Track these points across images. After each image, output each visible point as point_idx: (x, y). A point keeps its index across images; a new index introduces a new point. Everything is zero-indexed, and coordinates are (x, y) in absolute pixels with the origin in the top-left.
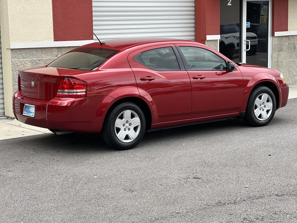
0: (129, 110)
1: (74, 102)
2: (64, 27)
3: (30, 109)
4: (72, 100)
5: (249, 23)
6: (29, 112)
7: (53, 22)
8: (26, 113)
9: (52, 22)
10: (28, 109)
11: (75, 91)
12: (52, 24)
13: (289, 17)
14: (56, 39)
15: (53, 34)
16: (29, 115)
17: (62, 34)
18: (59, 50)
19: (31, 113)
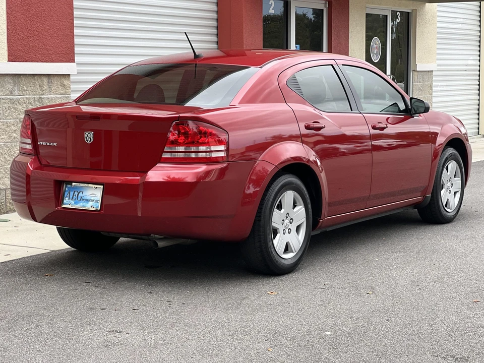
0: (291, 191)
1: (207, 173)
2: (26, 34)
3: (84, 194)
4: (203, 168)
5: (298, 46)
6: (82, 199)
7: (7, 22)
8: (73, 202)
9: (5, 22)
10: (76, 193)
11: (202, 148)
12: (5, 27)
13: (350, 40)
14: (13, 57)
15: (6, 48)
16: (83, 206)
17: (22, 47)
18: (15, 81)
19: (89, 200)
